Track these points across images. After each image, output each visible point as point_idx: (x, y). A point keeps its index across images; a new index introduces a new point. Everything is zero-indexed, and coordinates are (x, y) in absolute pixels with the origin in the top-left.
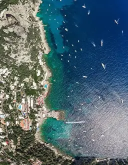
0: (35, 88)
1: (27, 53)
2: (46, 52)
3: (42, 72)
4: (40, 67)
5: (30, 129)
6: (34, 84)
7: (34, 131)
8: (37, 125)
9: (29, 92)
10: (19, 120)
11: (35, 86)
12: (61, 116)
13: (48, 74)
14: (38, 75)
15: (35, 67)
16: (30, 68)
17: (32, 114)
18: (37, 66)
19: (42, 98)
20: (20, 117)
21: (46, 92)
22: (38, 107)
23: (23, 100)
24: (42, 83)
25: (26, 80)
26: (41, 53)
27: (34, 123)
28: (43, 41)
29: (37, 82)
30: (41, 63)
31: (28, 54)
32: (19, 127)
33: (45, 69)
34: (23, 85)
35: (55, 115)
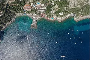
0: (51, 12)
1: (76, 5)
2: (75, 19)
3: (62, 16)
4: (65, 15)
5: (25, 10)
6: (54, 11)
7: (23, 12)
8: (28, 14)
9: (49, 8)
10: (30, 3)
11: (53, 11)
12: (33, 26)
13: (60, 19)
14: (60, 14)
16: (65, 8)
17: (34, 10)
18: (66, 12)
19: (45, 16)
20: (32, 4)
21: (48, 18)
22: (40, 14)
23: (44, 5)
24: (54, 16)
25: (57, 6)
26: (75, 15)
27: (29, 12)
28: (84, 17)
29: (55, 13)
30: (68, 15)
31: (75, 6)
33: (64, 18)
34: (53, 4)
35: (34, 23)
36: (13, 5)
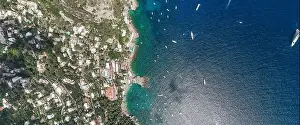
0: (120, 50)
1: (108, 7)
2: (133, 8)
3: (128, 31)
4: (126, 27)
5: (116, 98)
6: (119, 46)
7: (119, 101)
8: (124, 93)
9: (113, 55)
10: (104, 89)
11: (120, 48)
12: (145, 82)
13: (134, 35)
14: (123, 35)
15: (119, 25)
16: (114, 26)
17: (117, 82)
18: (121, 24)
19: (128, 61)
20: (106, 85)
21: (132, 56)
22: (123, 71)
23: (108, 64)
24: (128, 45)
25: (110, 41)
26: (126, 8)
27: (120, 91)
29: (122, 44)
30: (127, 21)
31: (110, 9)
32: (105, 98)
33: (131, 28)
34: (106, 47)
35: (140, 81)
36: (106, 120)
